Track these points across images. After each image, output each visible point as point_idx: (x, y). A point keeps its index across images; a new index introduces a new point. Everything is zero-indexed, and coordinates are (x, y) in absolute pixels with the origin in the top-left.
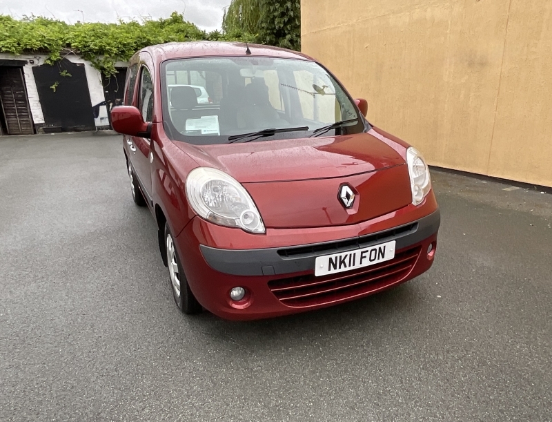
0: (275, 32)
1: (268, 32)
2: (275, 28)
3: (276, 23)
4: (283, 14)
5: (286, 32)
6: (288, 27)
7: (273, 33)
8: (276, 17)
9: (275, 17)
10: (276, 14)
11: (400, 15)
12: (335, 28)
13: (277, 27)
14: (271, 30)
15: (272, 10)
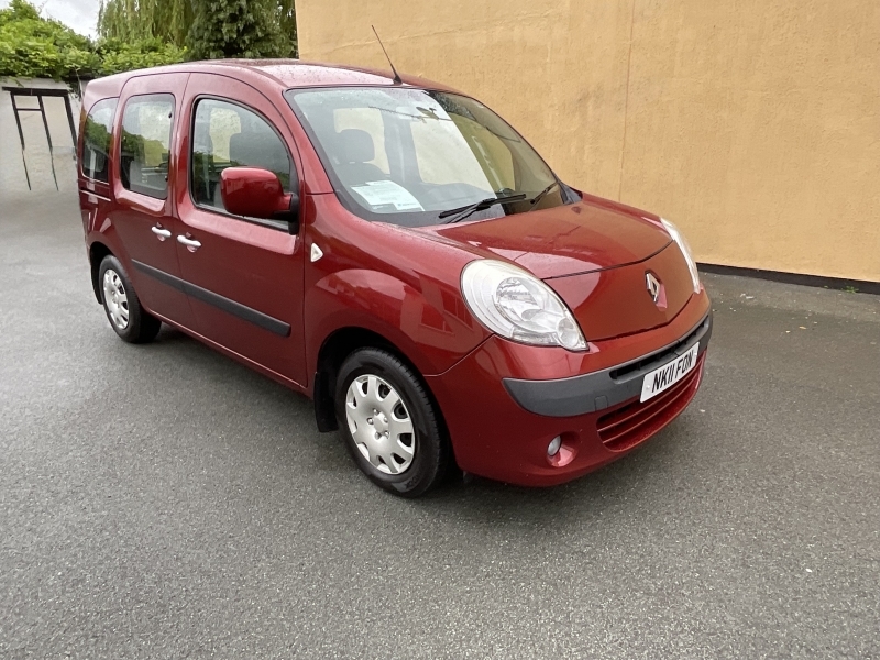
0: (224, 45)
1: (212, 44)
2: (222, 39)
3: (224, 30)
4: (233, 18)
5: (242, 46)
6: (246, 38)
7: (220, 47)
8: (222, 22)
9: (220, 22)
10: (222, 16)
11: (471, 32)
12: (361, 46)
13: (226, 38)
14: (215, 42)
15: (214, 10)
